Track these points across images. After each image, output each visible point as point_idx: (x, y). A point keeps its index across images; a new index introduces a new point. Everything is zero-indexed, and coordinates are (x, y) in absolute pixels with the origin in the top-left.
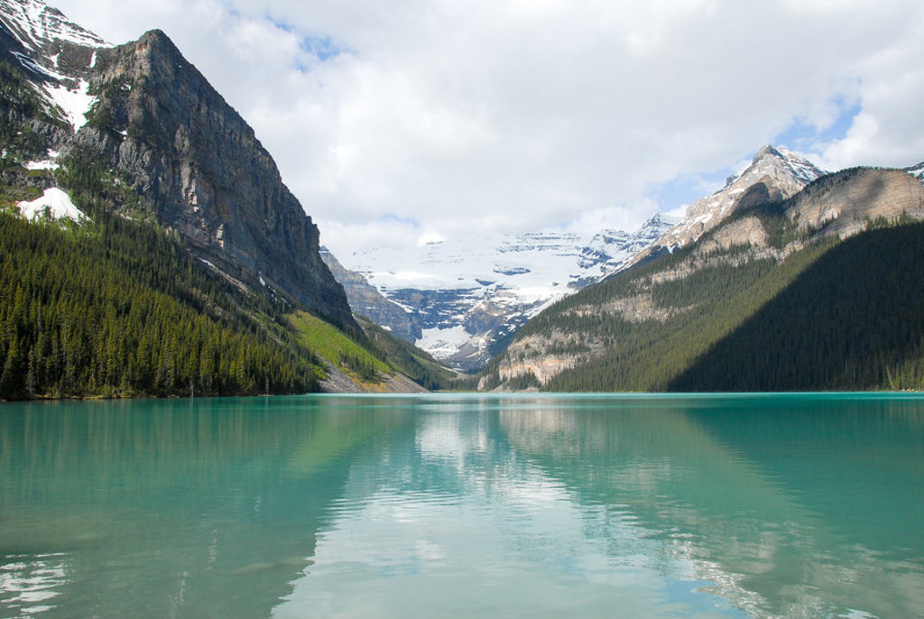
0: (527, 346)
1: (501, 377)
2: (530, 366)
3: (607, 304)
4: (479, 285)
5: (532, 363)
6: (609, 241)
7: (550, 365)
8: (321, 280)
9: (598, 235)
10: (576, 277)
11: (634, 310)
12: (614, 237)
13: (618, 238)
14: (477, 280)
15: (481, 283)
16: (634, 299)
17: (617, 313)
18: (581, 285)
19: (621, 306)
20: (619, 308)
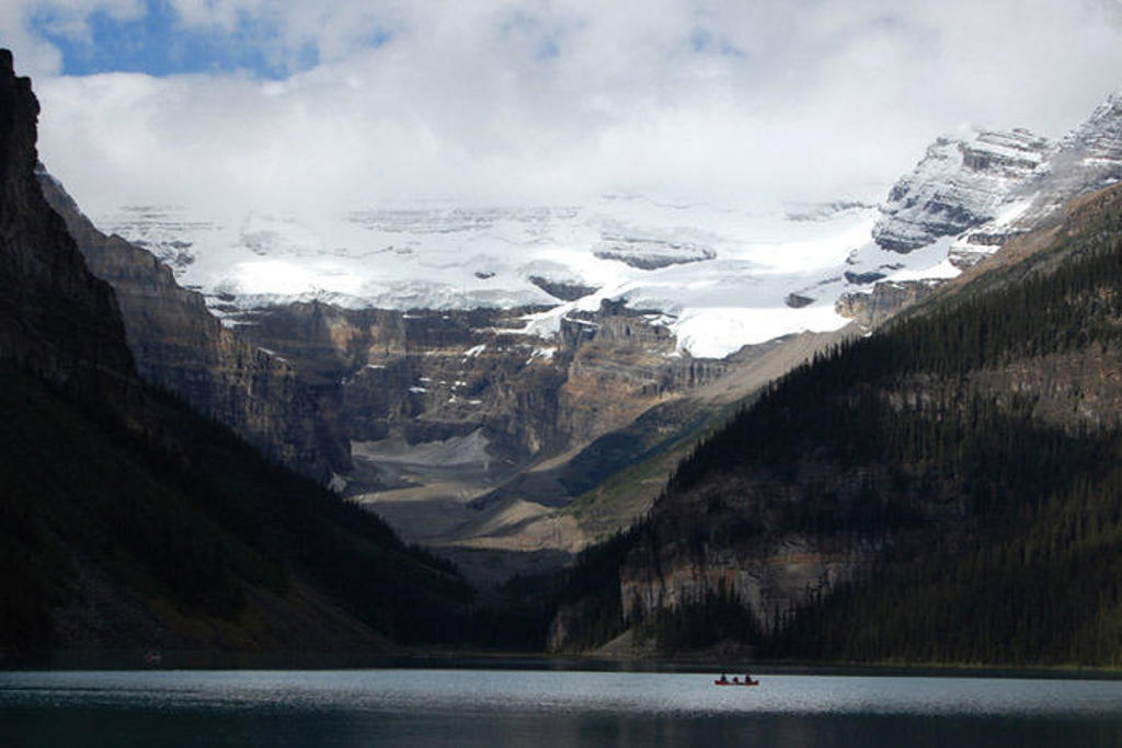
0: (716, 505)
1: (627, 604)
2: (722, 571)
3: (985, 373)
4: (545, 297)
5: (733, 561)
6: (981, 162)
7: (793, 568)
8: (39, 267)
9: (942, 142)
10: (868, 278)
11: (1076, 392)
12: (997, 150)
13: (1011, 153)
14: (538, 281)
15: (550, 288)
16: (1074, 356)
17: (1017, 401)
18: (885, 305)
19: (1031, 378)
20: (1027, 387)
